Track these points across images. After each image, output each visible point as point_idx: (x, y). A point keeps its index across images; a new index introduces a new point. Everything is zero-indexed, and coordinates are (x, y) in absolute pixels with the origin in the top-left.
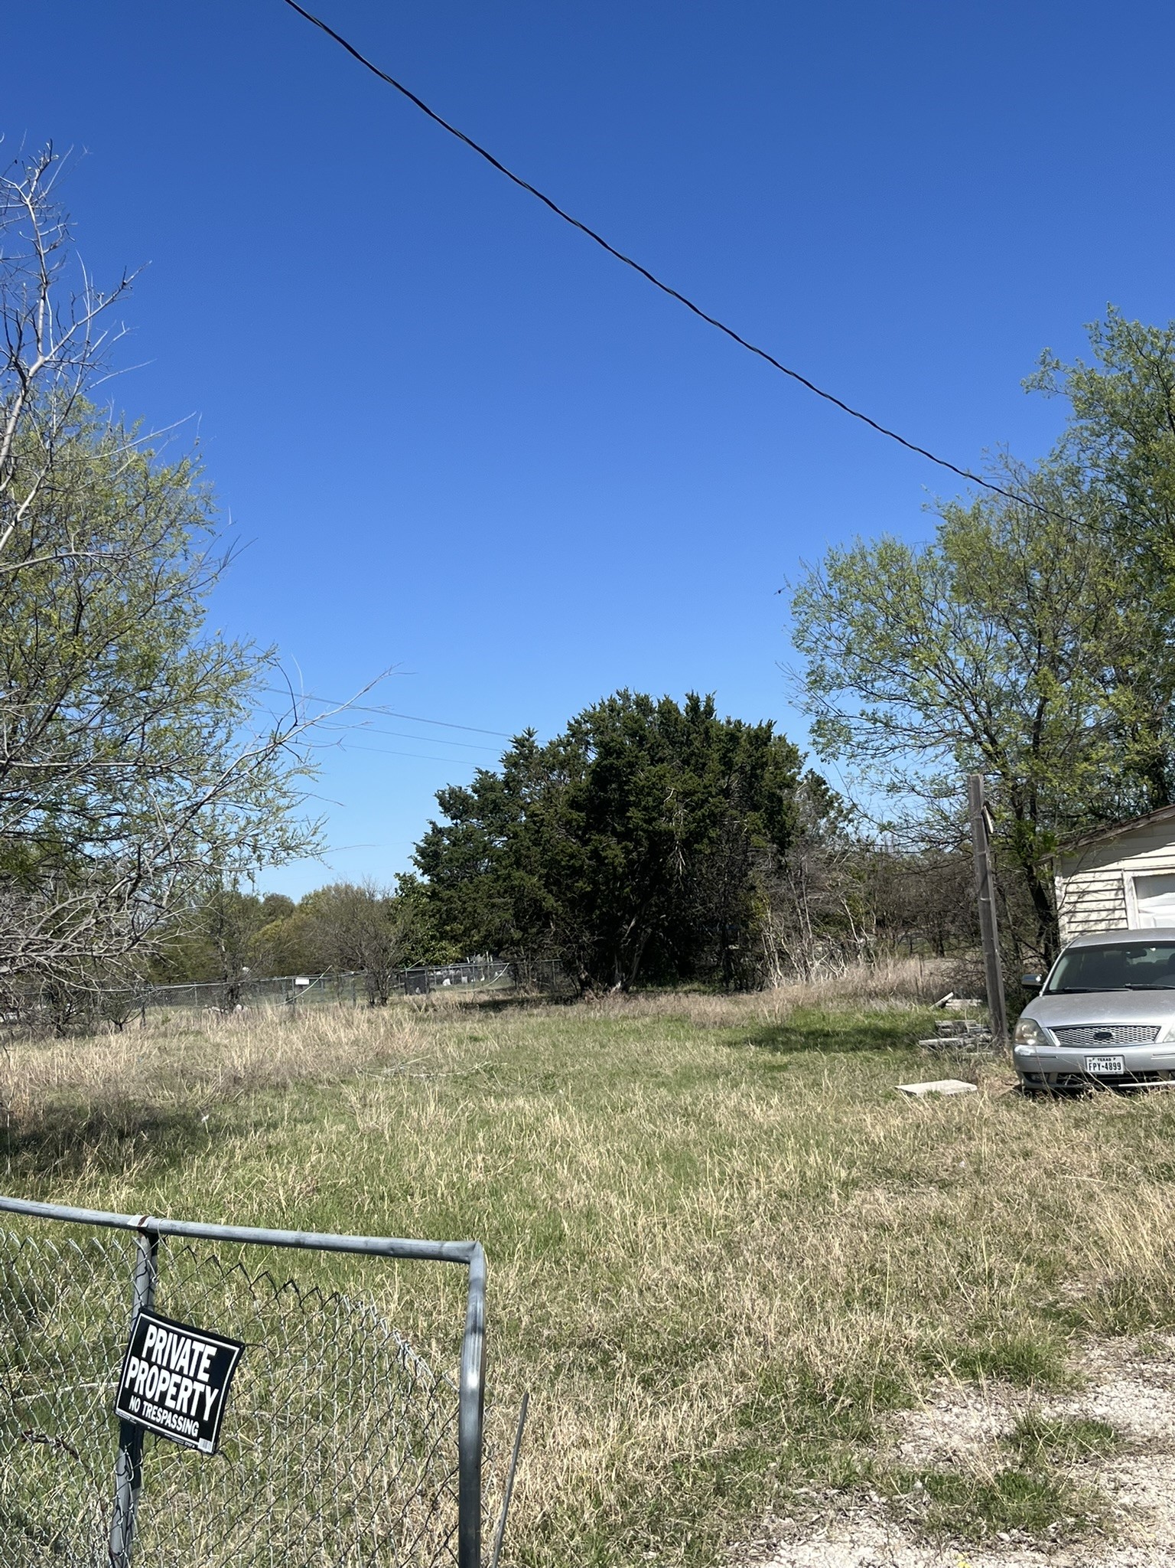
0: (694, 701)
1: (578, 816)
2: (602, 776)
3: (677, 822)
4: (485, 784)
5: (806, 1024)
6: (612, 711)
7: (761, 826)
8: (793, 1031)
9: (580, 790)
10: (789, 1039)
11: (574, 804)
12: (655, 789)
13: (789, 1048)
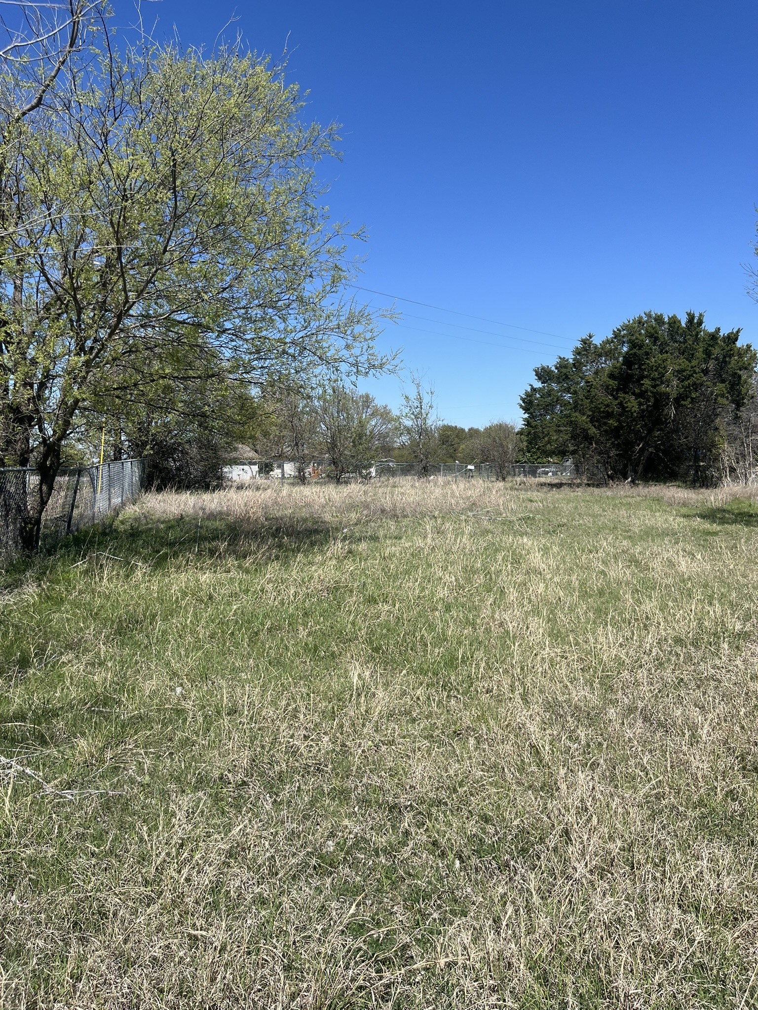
0: (691, 317)
1: (613, 383)
2: (629, 360)
3: (673, 388)
4: (562, 365)
5: (738, 508)
6: (640, 323)
7: (725, 392)
8: (729, 512)
9: (616, 368)
10: (724, 516)
11: (612, 376)
12: (661, 368)
13: (723, 521)
